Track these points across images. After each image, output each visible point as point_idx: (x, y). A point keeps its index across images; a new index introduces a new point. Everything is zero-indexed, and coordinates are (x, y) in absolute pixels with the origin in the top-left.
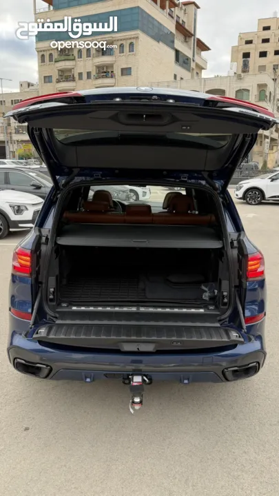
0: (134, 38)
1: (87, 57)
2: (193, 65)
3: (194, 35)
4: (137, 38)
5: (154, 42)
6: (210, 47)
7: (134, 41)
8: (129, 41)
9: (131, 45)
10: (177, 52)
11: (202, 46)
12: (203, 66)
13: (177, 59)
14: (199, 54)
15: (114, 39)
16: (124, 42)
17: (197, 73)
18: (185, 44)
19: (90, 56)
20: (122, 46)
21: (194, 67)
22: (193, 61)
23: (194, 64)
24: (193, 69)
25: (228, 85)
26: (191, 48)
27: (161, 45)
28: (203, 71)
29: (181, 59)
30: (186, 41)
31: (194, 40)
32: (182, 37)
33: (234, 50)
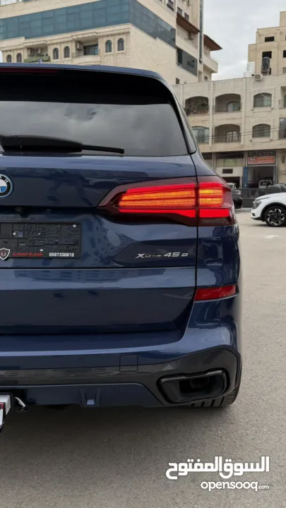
0: (123, 33)
1: (65, 57)
2: (200, 67)
3: (200, 31)
4: (128, 33)
5: (149, 39)
6: (221, 46)
7: (124, 37)
8: (117, 38)
9: (121, 42)
10: (180, 52)
11: (211, 45)
12: (213, 69)
13: (180, 61)
14: (207, 54)
15: (99, 35)
16: (111, 39)
17: (206, 78)
18: (189, 41)
19: (68, 56)
20: (108, 44)
21: (202, 70)
22: (200, 62)
23: (202, 66)
24: (200, 73)
25: (244, 88)
26: (197, 47)
27: (158, 41)
28: (213, 74)
29: (184, 61)
30: (190, 39)
31: (201, 37)
32: (185, 34)
33: (252, 49)
